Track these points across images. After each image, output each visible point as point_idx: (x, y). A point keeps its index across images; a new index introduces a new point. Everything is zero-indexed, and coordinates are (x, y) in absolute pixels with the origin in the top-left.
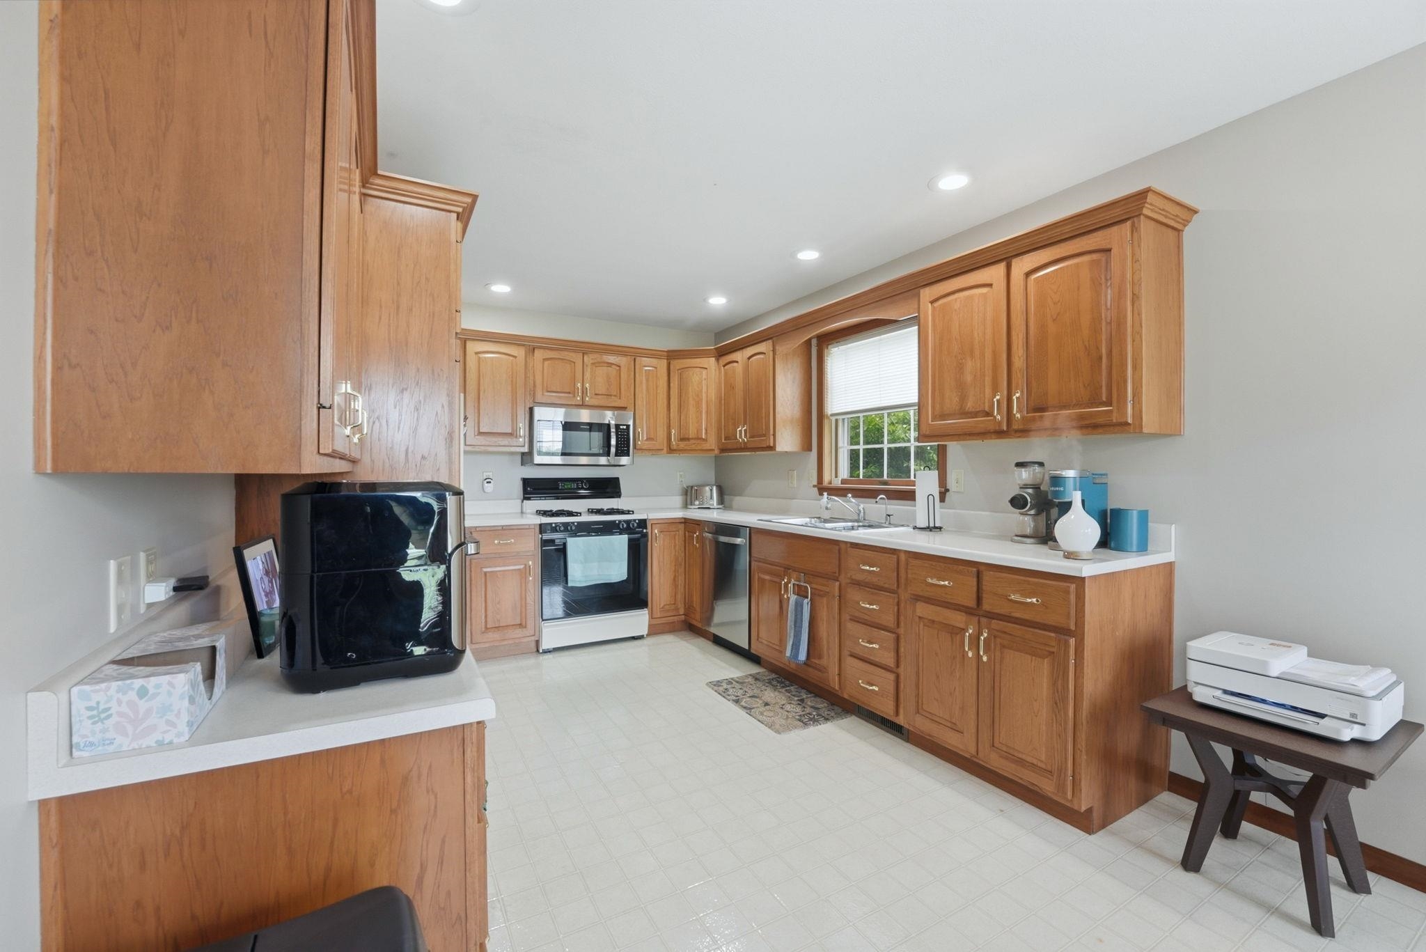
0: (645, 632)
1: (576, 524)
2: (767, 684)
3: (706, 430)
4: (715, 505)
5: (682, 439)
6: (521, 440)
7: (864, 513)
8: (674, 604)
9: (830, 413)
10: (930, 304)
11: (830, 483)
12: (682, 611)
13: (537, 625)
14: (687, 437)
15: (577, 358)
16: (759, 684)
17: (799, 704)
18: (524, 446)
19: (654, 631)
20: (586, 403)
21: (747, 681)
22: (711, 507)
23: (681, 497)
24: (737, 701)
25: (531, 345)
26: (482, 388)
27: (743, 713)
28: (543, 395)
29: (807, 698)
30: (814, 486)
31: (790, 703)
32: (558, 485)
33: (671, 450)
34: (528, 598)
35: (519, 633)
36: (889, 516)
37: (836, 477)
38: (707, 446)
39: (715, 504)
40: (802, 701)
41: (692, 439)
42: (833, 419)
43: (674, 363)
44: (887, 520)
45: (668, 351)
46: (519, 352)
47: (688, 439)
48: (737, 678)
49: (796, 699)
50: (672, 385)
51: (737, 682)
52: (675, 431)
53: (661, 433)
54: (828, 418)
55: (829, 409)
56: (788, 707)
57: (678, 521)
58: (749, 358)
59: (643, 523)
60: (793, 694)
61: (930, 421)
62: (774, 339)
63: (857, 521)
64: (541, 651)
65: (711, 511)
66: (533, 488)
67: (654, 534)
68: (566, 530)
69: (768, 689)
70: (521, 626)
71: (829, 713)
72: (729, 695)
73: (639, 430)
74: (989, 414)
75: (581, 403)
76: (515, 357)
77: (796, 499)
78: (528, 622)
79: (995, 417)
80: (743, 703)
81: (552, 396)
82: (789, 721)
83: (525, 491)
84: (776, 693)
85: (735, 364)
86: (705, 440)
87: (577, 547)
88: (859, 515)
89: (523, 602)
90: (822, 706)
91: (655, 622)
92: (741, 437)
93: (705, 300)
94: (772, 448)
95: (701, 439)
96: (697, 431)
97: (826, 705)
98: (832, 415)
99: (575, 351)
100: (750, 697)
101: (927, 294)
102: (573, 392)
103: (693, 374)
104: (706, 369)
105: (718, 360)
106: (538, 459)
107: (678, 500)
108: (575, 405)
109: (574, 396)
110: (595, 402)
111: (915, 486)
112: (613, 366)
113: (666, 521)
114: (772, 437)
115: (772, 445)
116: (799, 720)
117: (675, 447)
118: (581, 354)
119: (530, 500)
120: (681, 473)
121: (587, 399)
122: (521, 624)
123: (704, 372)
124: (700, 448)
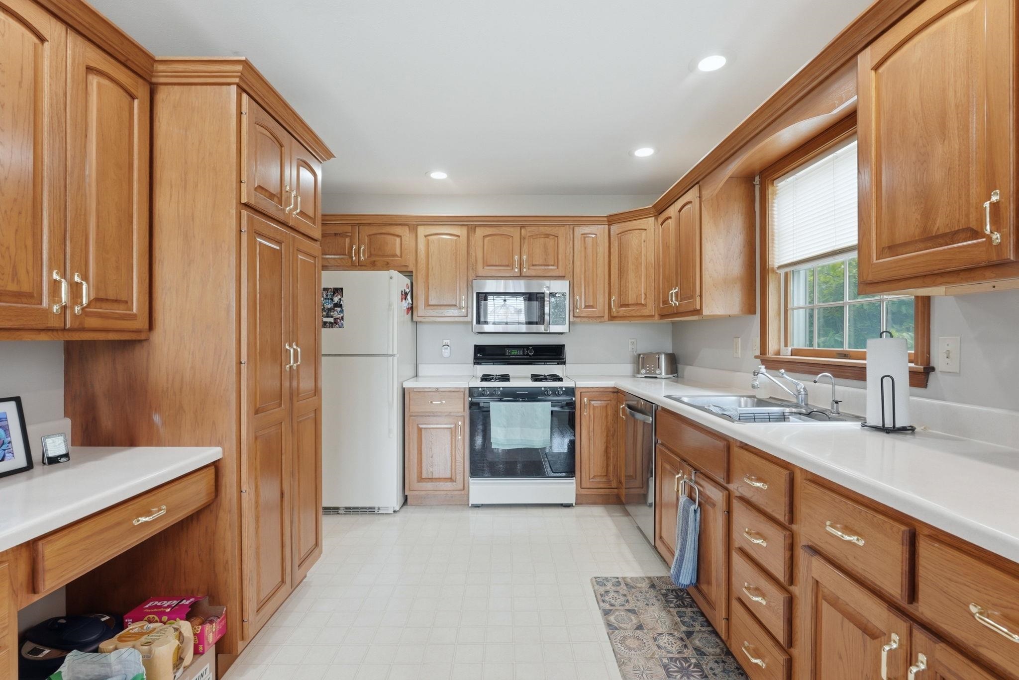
0: (573, 501)
1: (501, 389)
2: (661, 597)
3: (645, 295)
4: (664, 375)
5: (622, 306)
6: (463, 310)
7: (806, 395)
8: (606, 476)
9: (776, 265)
10: (873, 72)
11: (778, 353)
12: (614, 485)
13: (466, 482)
14: (627, 303)
15: (515, 233)
16: (652, 593)
17: (682, 639)
18: (467, 316)
19: (581, 500)
20: (524, 275)
21: (639, 585)
22: (658, 376)
23: (632, 364)
24: (606, 613)
25: (470, 224)
26: (430, 266)
27: (603, 630)
28: (483, 268)
29: (700, 631)
30: (756, 357)
31: (671, 634)
32: (505, 351)
33: (612, 318)
34: (457, 456)
35: (448, 486)
36: (837, 402)
37: (786, 345)
38: (646, 312)
39: (663, 373)
40: (689, 634)
41: (633, 304)
42: (782, 272)
43: (613, 228)
44: (833, 408)
45: (608, 217)
46: (462, 232)
47: (627, 305)
48: (632, 579)
49: (684, 628)
50: (612, 250)
51: (626, 585)
52: (616, 297)
53: (602, 300)
54: (773, 271)
55: (776, 261)
56: (664, 640)
57: (610, 390)
58: (680, 211)
59: (570, 391)
60: (686, 619)
61: (874, 258)
62: (700, 183)
63: (797, 406)
64: (470, 505)
65: (658, 380)
66: (483, 354)
67: (583, 402)
68: (491, 395)
69: (657, 603)
70: (451, 479)
71: (715, 665)
72: (603, 601)
73: (578, 297)
74: (975, 233)
75: (519, 275)
76: (458, 236)
77: (741, 372)
78: (458, 477)
79: (989, 238)
80: (612, 618)
81: (492, 269)
82: (651, 664)
83: (476, 358)
84: (664, 614)
85: (669, 221)
86: (644, 305)
87: (498, 410)
88: (797, 397)
89: (453, 458)
90: (711, 650)
91: (583, 492)
92: (672, 301)
93: (631, 154)
94: (698, 312)
95: (641, 304)
96: (637, 296)
97: (718, 650)
98: (780, 267)
99: (514, 226)
100: (629, 611)
101: (867, 59)
102: (510, 265)
103: (632, 237)
104: (646, 230)
105: (656, 219)
106: (487, 328)
107: (628, 368)
108: (513, 277)
109: (513, 268)
110: (532, 273)
111: (865, 359)
112: (551, 237)
113: (602, 390)
114: (698, 299)
115: (698, 308)
116: (665, 667)
117: (615, 314)
118: (519, 228)
119: (481, 364)
120: (632, 340)
121: (525, 270)
122: (451, 478)
123: (644, 233)
124: (639, 314)
